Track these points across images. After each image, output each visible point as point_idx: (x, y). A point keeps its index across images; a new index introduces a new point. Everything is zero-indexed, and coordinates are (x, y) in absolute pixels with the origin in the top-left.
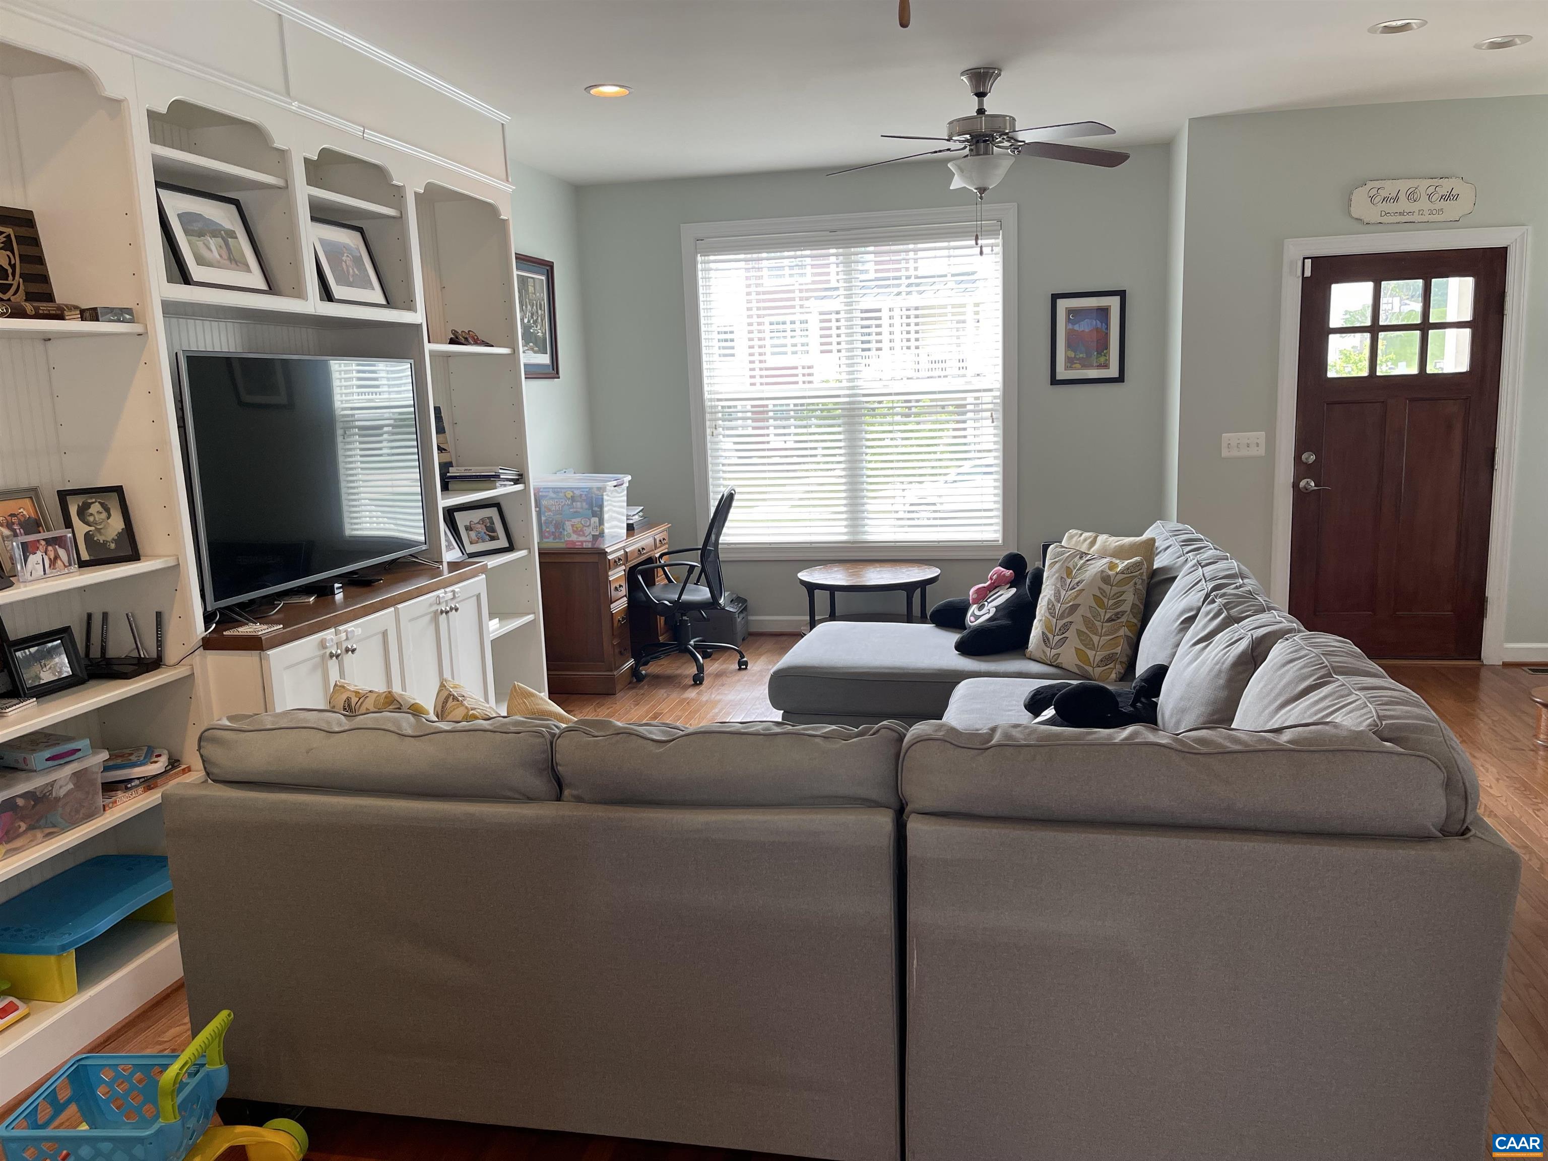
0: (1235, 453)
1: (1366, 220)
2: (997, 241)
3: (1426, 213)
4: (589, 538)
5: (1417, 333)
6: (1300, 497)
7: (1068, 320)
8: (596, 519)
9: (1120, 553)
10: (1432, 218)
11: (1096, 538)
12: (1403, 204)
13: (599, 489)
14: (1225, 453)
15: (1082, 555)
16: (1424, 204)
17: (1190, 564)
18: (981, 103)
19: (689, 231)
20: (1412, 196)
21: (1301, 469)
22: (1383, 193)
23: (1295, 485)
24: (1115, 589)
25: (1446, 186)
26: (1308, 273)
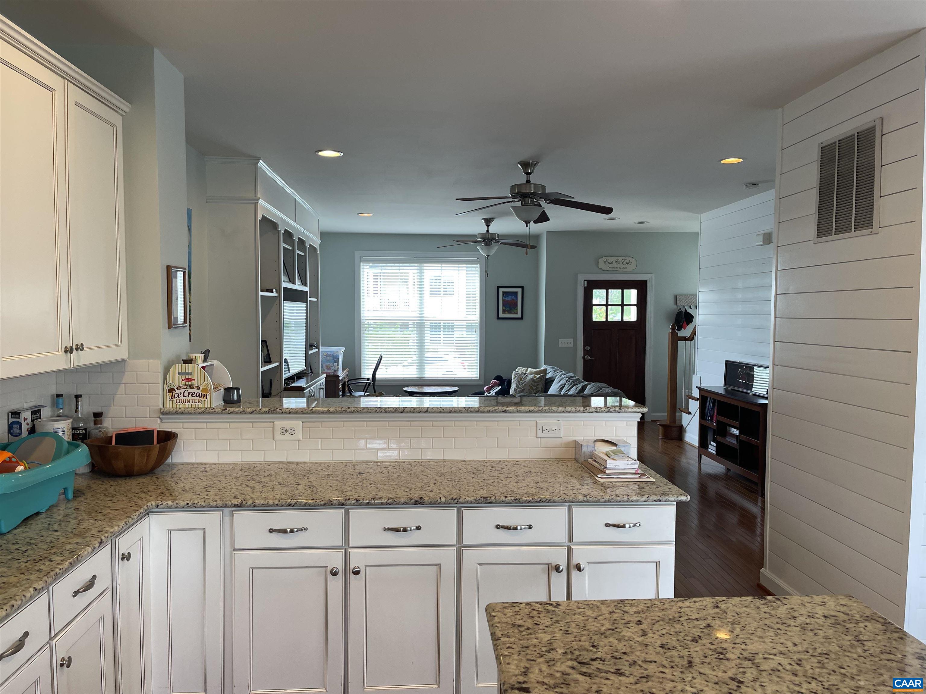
0: (563, 346)
1: (603, 269)
2: (477, 266)
3: (622, 268)
4: (333, 371)
5: (620, 307)
6: (585, 361)
7: (503, 296)
8: (336, 364)
9: (536, 373)
10: (624, 270)
11: (527, 369)
12: (615, 265)
13: (337, 352)
14: (560, 346)
15: (525, 374)
16: (621, 265)
17: (558, 376)
18: (488, 228)
19: (357, 254)
20: (617, 262)
21: (585, 352)
22: (609, 261)
23: (583, 358)
24: (536, 384)
25: (628, 259)
26: (586, 286)
